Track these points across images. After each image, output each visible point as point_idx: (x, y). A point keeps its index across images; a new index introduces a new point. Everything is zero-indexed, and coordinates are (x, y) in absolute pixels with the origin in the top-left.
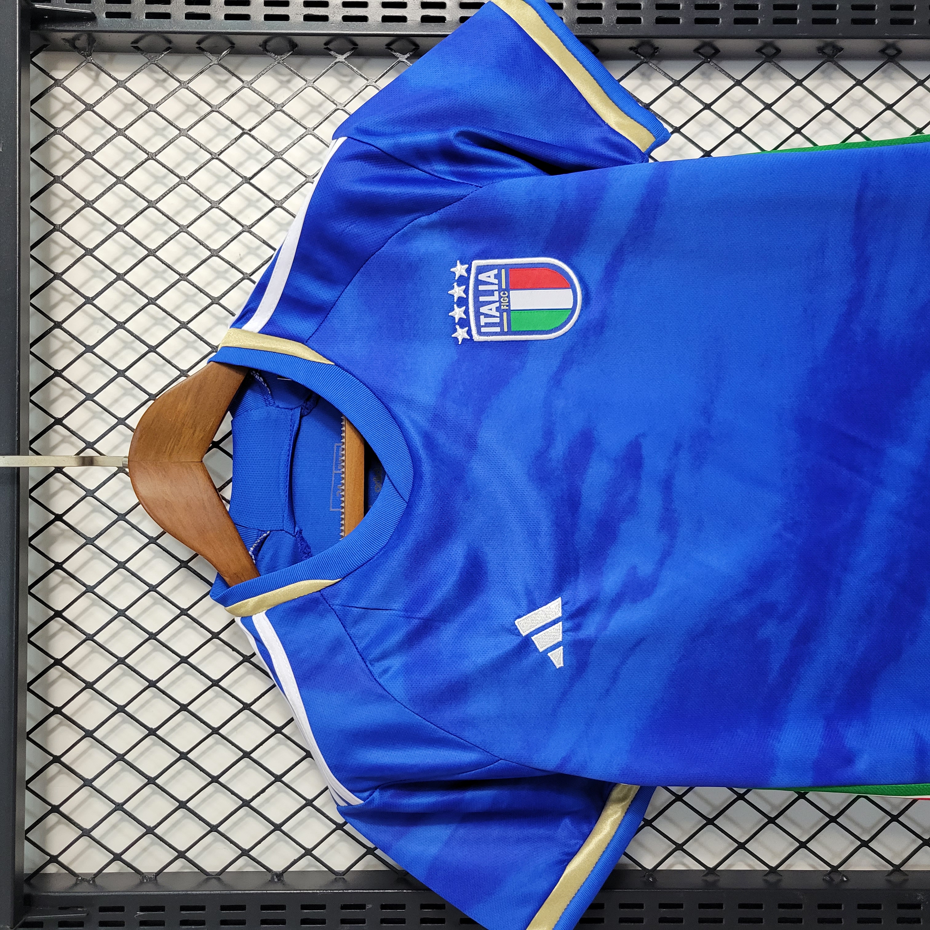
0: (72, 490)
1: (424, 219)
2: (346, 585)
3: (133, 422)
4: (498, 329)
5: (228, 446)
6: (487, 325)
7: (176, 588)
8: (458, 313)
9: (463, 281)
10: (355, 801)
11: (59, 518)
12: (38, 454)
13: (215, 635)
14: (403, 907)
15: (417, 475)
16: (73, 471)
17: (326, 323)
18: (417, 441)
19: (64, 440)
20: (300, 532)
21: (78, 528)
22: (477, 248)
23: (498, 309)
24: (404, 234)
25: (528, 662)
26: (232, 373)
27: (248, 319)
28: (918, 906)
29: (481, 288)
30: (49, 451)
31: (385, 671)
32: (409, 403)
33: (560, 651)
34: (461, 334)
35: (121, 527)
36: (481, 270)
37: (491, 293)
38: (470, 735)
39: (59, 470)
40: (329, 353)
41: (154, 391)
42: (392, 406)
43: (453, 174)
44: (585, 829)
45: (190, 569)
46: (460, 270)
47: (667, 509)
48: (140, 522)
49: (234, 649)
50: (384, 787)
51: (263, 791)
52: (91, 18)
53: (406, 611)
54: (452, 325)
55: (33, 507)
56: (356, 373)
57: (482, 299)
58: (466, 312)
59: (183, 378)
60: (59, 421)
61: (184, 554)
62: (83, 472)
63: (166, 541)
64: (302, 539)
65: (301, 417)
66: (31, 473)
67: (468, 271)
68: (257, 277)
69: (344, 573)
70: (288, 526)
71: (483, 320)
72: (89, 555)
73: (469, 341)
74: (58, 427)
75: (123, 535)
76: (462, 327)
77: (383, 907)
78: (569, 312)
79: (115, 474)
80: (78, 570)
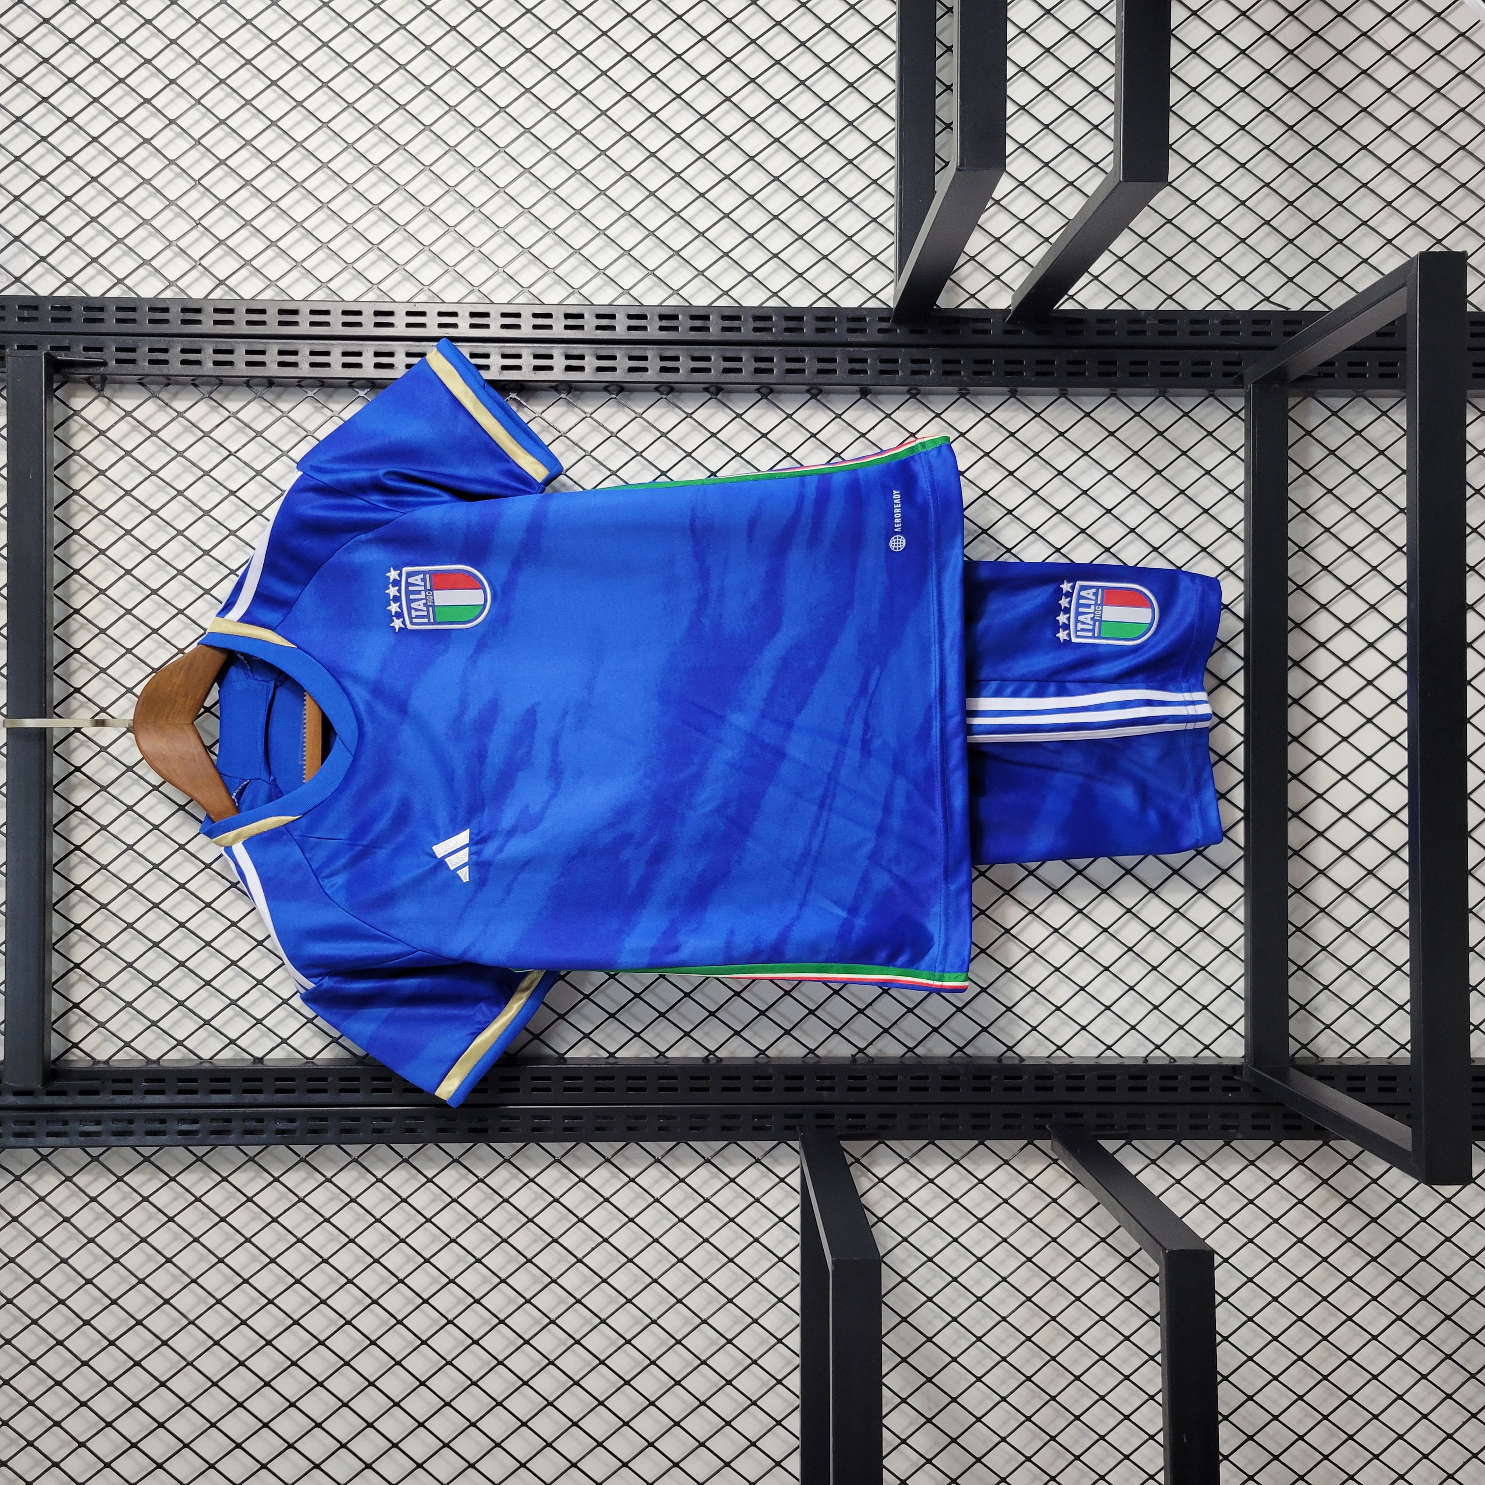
0: (89, 747)
1: (362, 537)
2: (304, 822)
3: (138, 690)
4: (426, 620)
5: (216, 710)
6: (417, 617)
7: (177, 828)
8: (394, 608)
9: (397, 583)
10: (310, 985)
11: (78, 769)
12: (60, 717)
13: (208, 866)
14: (357, 1079)
15: (361, 734)
16: (90, 731)
17: (290, 615)
18: (362, 707)
19: (82, 705)
20: (275, 780)
21: (94, 778)
22: (410, 557)
23: (425, 605)
24: (348, 548)
25: (441, 877)
26: (218, 653)
27: (230, 610)
28: (770, 1078)
29: (411, 588)
30: (69, 714)
31: (332, 886)
32: (356, 679)
33: (466, 869)
34: (397, 624)
35: (130, 777)
36: (410, 574)
37: (419, 592)
38: (394, 932)
39: (78, 730)
40: (293, 638)
41: (156, 666)
42: (342, 680)
43: (386, 502)
44: (495, 1009)
45: (187, 811)
46: (393, 574)
47: (554, 761)
48: (146, 774)
49: (223, 877)
50: (332, 974)
51: (248, 992)
52: (104, 364)
53: (350, 839)
54: (390, 617)
55: (57, 760)
56: (314, 654)
57: (412, 597)
58: (400, 607)
59: (180, 655)
60: (77, 690)
61: (182, 800)
62: (99, 732)
63: (167, 788)
64: (277, 786)
65: (275, 688)
66: (55, 733)
67: (400, 575)
68: (240, 573)
69: (305, 811)
70: (265, 776)
71: (414, 613)
72: (103, 801)
73: (403, 630)
74: (77, 695)
75: (132, 785)
76: (398, 618)
77: (341, 1079)
78: (481, 608)
79: (124, 734)
80: (95, 813)
